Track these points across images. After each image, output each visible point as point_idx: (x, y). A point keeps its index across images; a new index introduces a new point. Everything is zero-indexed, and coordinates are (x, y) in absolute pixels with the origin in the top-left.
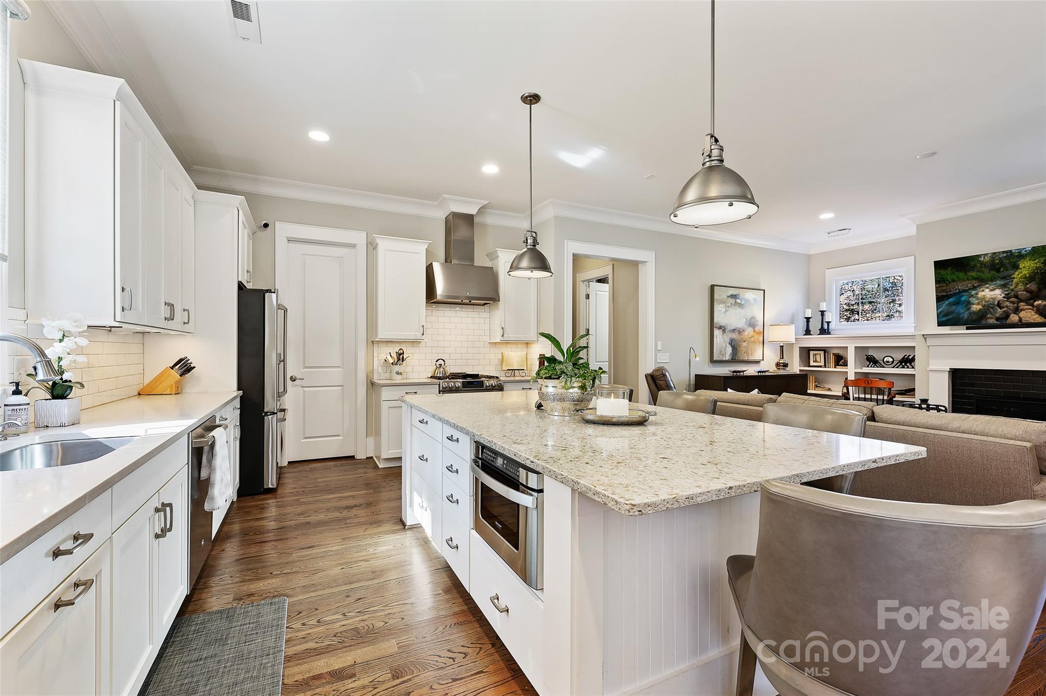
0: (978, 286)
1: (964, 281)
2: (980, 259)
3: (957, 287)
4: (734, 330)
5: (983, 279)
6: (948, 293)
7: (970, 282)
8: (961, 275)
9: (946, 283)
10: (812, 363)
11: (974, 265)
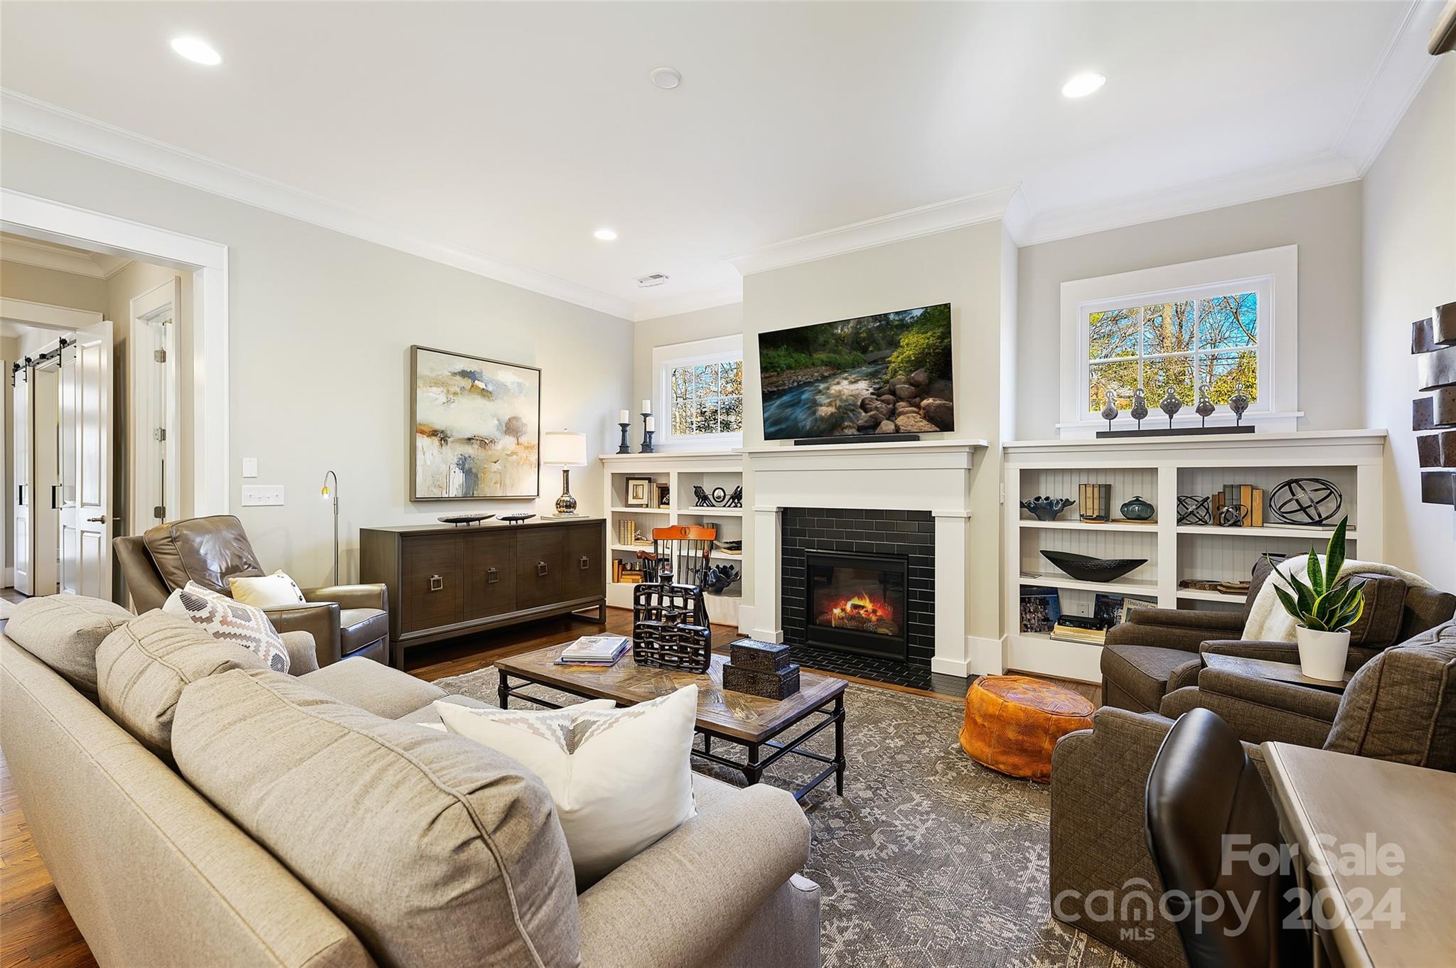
0: (829, 376)
1: (807, 367)
2: (835, 331)
3: (795, 378)
4: (469, 439)
5: (839, 364)
6: (781, 388)
7: (816, 369)
8: (803, 357)
9: (776, 371)
10: (631, 501)
11: (825, 342)
